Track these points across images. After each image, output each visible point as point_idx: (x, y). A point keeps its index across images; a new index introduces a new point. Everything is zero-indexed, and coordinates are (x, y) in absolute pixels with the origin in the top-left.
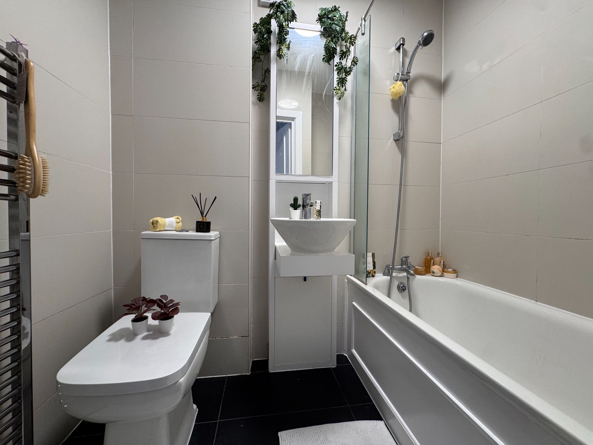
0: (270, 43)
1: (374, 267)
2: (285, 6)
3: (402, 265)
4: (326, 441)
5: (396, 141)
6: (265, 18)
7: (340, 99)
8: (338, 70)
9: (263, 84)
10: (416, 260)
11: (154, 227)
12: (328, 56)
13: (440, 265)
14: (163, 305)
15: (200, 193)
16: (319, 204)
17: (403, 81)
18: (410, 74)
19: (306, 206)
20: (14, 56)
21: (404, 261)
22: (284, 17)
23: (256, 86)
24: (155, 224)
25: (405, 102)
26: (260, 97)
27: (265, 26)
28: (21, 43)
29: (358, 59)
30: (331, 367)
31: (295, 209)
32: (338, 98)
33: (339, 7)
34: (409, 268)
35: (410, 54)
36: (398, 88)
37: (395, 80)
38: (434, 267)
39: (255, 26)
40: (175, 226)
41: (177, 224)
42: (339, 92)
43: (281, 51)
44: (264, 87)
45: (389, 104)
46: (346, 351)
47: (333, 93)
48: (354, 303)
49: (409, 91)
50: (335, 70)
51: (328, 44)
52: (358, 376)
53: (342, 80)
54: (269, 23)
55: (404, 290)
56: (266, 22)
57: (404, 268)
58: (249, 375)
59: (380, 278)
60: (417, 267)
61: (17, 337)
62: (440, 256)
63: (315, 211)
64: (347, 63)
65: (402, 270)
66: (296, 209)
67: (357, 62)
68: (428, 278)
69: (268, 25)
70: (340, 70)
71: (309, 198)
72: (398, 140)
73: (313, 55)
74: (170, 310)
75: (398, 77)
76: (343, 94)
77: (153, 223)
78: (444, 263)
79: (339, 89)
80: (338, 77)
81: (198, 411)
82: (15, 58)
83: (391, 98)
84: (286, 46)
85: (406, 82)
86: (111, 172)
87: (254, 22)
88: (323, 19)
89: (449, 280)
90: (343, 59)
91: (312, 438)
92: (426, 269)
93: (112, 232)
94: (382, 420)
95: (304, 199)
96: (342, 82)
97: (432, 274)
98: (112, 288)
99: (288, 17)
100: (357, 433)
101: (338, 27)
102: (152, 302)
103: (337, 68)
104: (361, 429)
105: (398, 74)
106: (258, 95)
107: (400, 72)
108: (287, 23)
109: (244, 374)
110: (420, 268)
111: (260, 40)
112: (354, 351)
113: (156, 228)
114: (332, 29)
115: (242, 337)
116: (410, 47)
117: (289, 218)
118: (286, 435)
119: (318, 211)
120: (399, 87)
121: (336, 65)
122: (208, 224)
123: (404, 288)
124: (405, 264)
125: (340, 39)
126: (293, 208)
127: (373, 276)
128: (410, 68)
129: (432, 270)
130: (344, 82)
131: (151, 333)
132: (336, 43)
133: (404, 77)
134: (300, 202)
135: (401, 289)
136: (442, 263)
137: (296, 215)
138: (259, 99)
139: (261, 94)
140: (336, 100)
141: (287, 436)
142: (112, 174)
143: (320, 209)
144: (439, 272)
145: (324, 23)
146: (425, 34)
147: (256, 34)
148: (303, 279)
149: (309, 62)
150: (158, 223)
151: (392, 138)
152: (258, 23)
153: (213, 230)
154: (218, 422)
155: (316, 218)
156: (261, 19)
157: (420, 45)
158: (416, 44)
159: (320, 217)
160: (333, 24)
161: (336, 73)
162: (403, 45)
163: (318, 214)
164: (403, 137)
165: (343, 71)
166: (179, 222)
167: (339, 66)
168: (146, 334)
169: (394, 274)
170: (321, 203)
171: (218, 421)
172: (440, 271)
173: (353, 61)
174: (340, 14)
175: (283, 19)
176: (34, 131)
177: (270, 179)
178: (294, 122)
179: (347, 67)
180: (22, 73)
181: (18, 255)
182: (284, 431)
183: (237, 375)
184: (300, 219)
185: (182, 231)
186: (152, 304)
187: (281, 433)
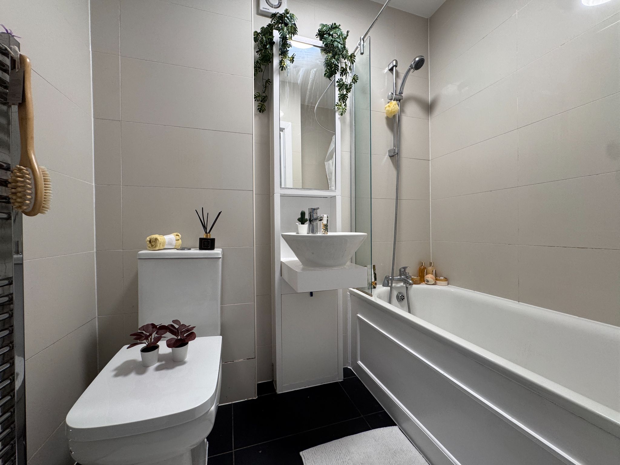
0: (273, 54)
1: (375, 279)
2: (288, 19)
3: (400, 275)
4: (349, 453)
5: (391, 157)
6: (266, 27)
7: (342, 114)
8: (339, 86)
9: (264, 95)
10: (412, 271)
11: (152, 246)
12: (329, 72)
13: (432, 274)
14: (176, 331)
15: (202, 208)
16: (326, 219)
17: (397, 100)
18: (403, 95)
19: (313, 221)
20: (6, 49)
21: (402, 271)
22: (288, 30)
23: (257, 96)
24: (153, 243)
25: (399, 120)
26: (261, 108)
27: (266, 35)
28: (13, 35)
29: (358, 77)
30: (338, 381)
31: (302, 224)
32: (340, 113)
33: (340, 25)
34: (407, 278)
35: (402, 76)
36: (393, 108)
37: (390, 100)
38: (428, 276)
39: (255, 35)
40: (175, 244)
41: (177, 242)
42: (340, 108)
43: (283, 62)
44: (264, 98)
45: (384, 122)
46: (350, 364)
47: (335, 109)
48: (358, 315)
49: (402, 110)
50: (337, 86)
51: (329, 60)
52: (366, 386)
53: (344, 96)
54: (271, 34)
55: (403, 300)
56: (267, 31)
57: (402, 278)
58: (256, 399)
59: (381, 289)
60: (412, 277)
61: (9, 382)
62: (432, 265)
63: (322, 226)
64: (348, 80)
65: (400, 280)
66: (304, 224)
67: (357, 80)
68: (423, 286)
69: (270, 35)
70: (342, 86)
71: (316, 212)
72: (393, 156)
73: (315, 70)
74: (185, 335)
75: (392, 97)
76: (345, 110)
77: (150, 241)
78: (435, 272)
79: (341, 105)
80: (340, 93)
81: (209, 443)
82: (7, 51)
83: (386, 115)
84: (289, 59)
85: (399, 102)
86: (94, 184)
87: (255, 31)
88: (325, 36)
89: (441, 287)
90: (343, 76)
91: (335, 453)
92: (420, 279)
93: (95, 253)
94: (396, 425)
95: (310, 213)
96: (343, 98)
97: (426, 282)
98: (95, 317)
99: (291, 30)
100: (375, 440)
101: (339, 44)
102: (164, 329)
103: (338, 85)
104: (379, 437)
105: (392, 94)
106: (258, 106)
107: (394, 92)
108: (291, 36)
109: (250, 399)
110: (415, 277)
111: (261, 49)
112: (360, 363)
113: (155, 247)
114: (333, 45)
115: (248, 359)
116: (402, 69)
117: (296, 232)
118: (308, 454)
119: (325, 226)
120: (394, 106)
121: (337, 82)
122: (213, 240)
123: (403, 297)
124: (403, 274)
125: (341, 56)
126: (300, 223)
127: (375, 288)
128: (403, 89)
129: (426, 279)
130: (345, 99)
131: (163, 362)
132: (337, 60)
133: (397, 97)
134: (307, 217)
135: (400, 298)
136: (434, 272)
137: (304, 230)
138: (260, 109)
139: (262, 105)
140: (337, 116)
141: (310, 454)
142: (95, 186)
143: (327, 223)
144: (432, 280)
145: (326, 39)
146: (417, 59)
147: (256, 42)
148: (309, 295)
149: (311, 77)
150: (157, 241)
151: (387, 154)
152: (258, 32)
153: (218, 248)
154: (233, 453)
155: (323, 232)
156: (263, 28)
157: (412, 68)
158: (408, 67)
159: (327, 232)
160: (335, 41)
161: (337, 89)
162: (396, 66)
163: (325, 229)
164: (398, 153)
165: (344, 88)
166: (178, 240)
167: (341, 83)
168: (157, 364)
169: (393, 285)
170: (328, 217)
171: (233, 451)
172: (434, 280)
173: (354, 79)
174: (341, 32)
175: (287, 31)
176: (32, 138)
177: (275, 192)
178: (282, 132)
179: (348, 84)
180: (17, 70)
181: (11, 283)
182: (306, 450)
183: (244, 400)
184: (308, 233)
185: (183, 249)
186: (163, 331)
187: (303, 453)
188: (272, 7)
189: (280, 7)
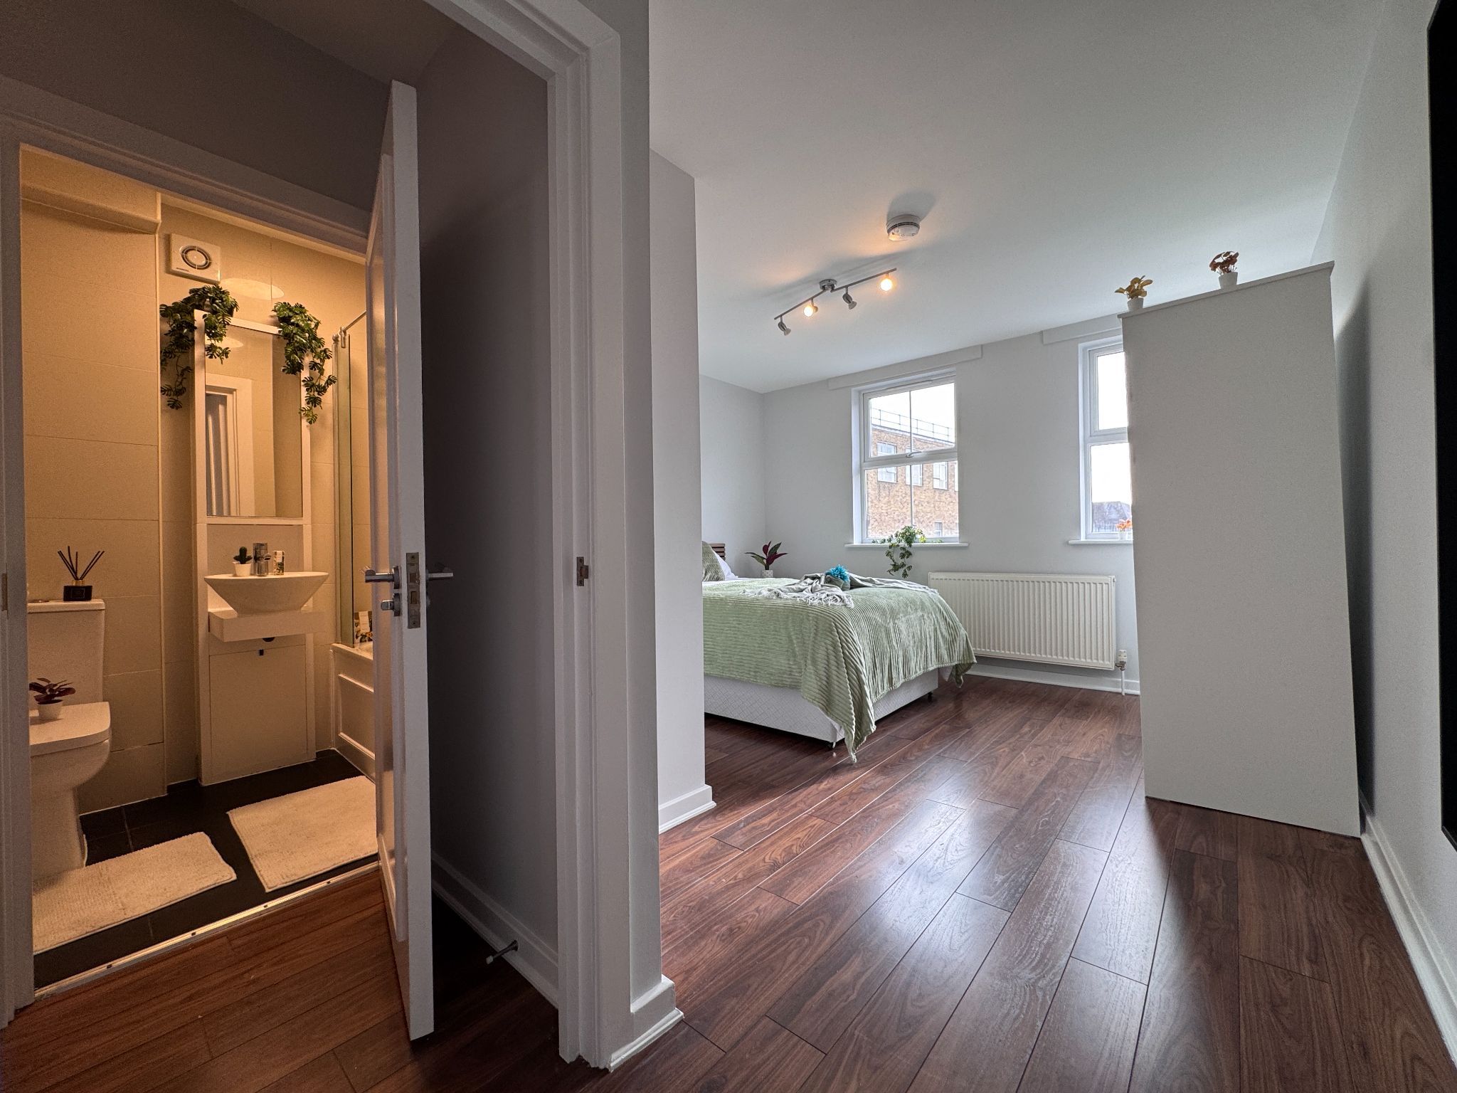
0: (194, 338)
6: (182, 303)
7: (310, 423)
8: (307, 386)
9: (180, 387)
12: (289, 369)
15: (69, 547)
16: (281, 556)
19: (260, 559)
23: (166, 389)
26: (173, 404)
27: (183, 315)
30: (308, 762)
31: (242, 563)
32: (308, 421)
33: (307, 309)
42: (309, 414)
43: (212, 350)
44: (180, 391)
46: (333, 744)
47: (300, 415)
48: (341, 675)
50: (303, 386)
54: (191, 313)
56: (183, 308)
58: (164, 796)
63: (274, 565)
66: (245, 563)
69: (188, 315)
70: (311, 387)
71: (265, 548)
76: (315, 418)
79: (310, 411)
80: (308, 395)
87: (162, 302)
95: (256, 550)
96: (314, 401)
103: (305, 384)
106: (169, 401)
109: (155, 798)
112: (342, 734)
115: (150, 744)
117: (231, 575)
119: (279, 566)
121: (304, 381)
122: (89, 589)
126: (239, 562)
130: (317, 402)
134: (250, 553)
137: (245, 572)
138: (171, 405)
139: (178, 400)
140: (305, 423)
141: (240, 811)
143: (283, 561)
148: (258, 652)
152: (168, 306)
153: (97, 597)
155: (277, 574)
156: (175, 302)
159: (283, 572)
161: (304, 389)
163: (278, 569)
165: (314, 389)
167: (309, 382)
170: (284, 554)
173: (329, 380)
174: (308, 317)
177: (198, 522)
179: (321, 385)
182: (235, 809)
183: (145, 800)
184: (251, 575)
187: (231, 811)
188: (195, 268)
189: (209, 268)
